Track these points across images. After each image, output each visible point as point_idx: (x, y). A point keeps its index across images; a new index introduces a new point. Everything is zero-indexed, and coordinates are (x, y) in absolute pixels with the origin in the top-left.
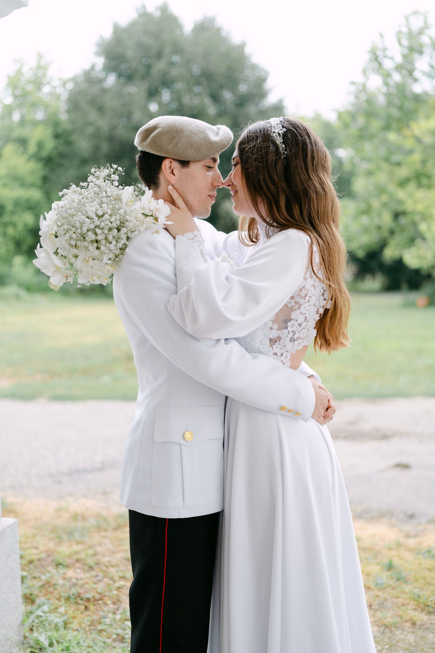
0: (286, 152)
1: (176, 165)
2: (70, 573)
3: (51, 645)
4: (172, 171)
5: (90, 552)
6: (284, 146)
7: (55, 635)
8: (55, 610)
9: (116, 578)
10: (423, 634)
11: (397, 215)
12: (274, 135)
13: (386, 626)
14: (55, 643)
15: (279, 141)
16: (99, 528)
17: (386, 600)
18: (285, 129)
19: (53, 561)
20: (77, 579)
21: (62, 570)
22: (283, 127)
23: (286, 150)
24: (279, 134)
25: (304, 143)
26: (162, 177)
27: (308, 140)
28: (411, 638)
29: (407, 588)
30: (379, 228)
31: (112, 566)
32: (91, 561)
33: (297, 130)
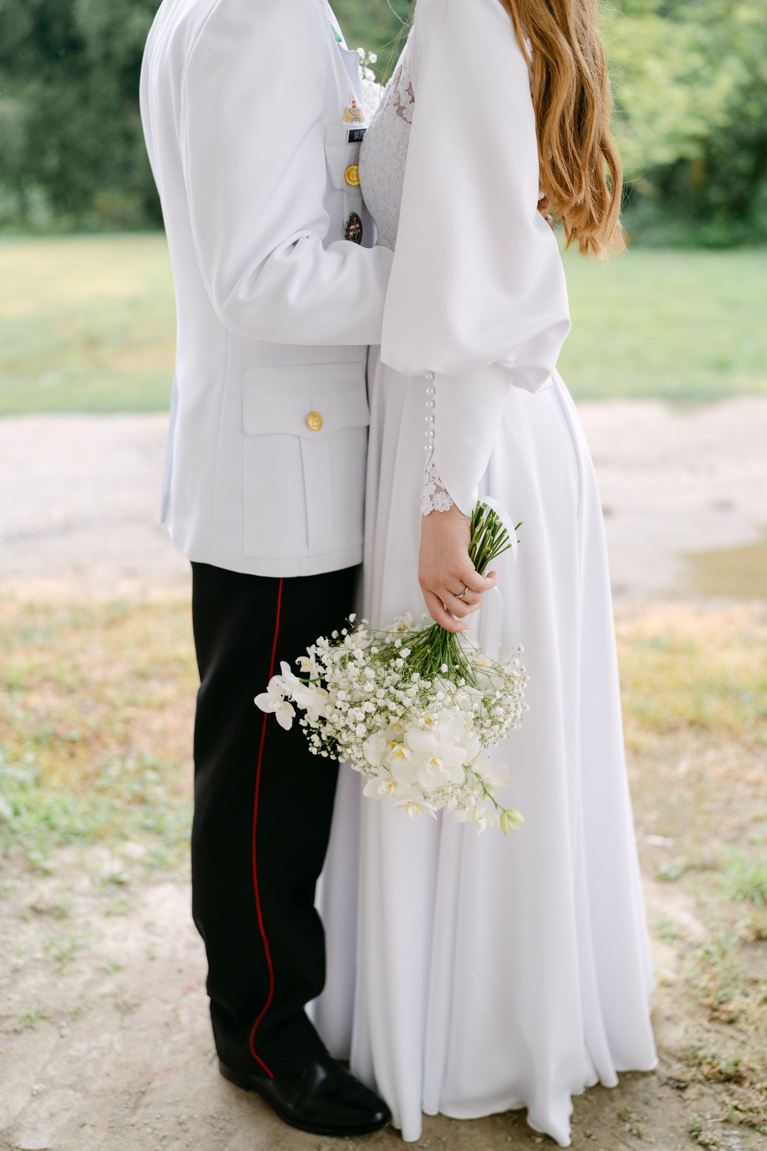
3: (17, 813)
5: (67, 664)
7: (22, 798)
8: (16, 759)
14: (23, 810)
31: (110, 685)
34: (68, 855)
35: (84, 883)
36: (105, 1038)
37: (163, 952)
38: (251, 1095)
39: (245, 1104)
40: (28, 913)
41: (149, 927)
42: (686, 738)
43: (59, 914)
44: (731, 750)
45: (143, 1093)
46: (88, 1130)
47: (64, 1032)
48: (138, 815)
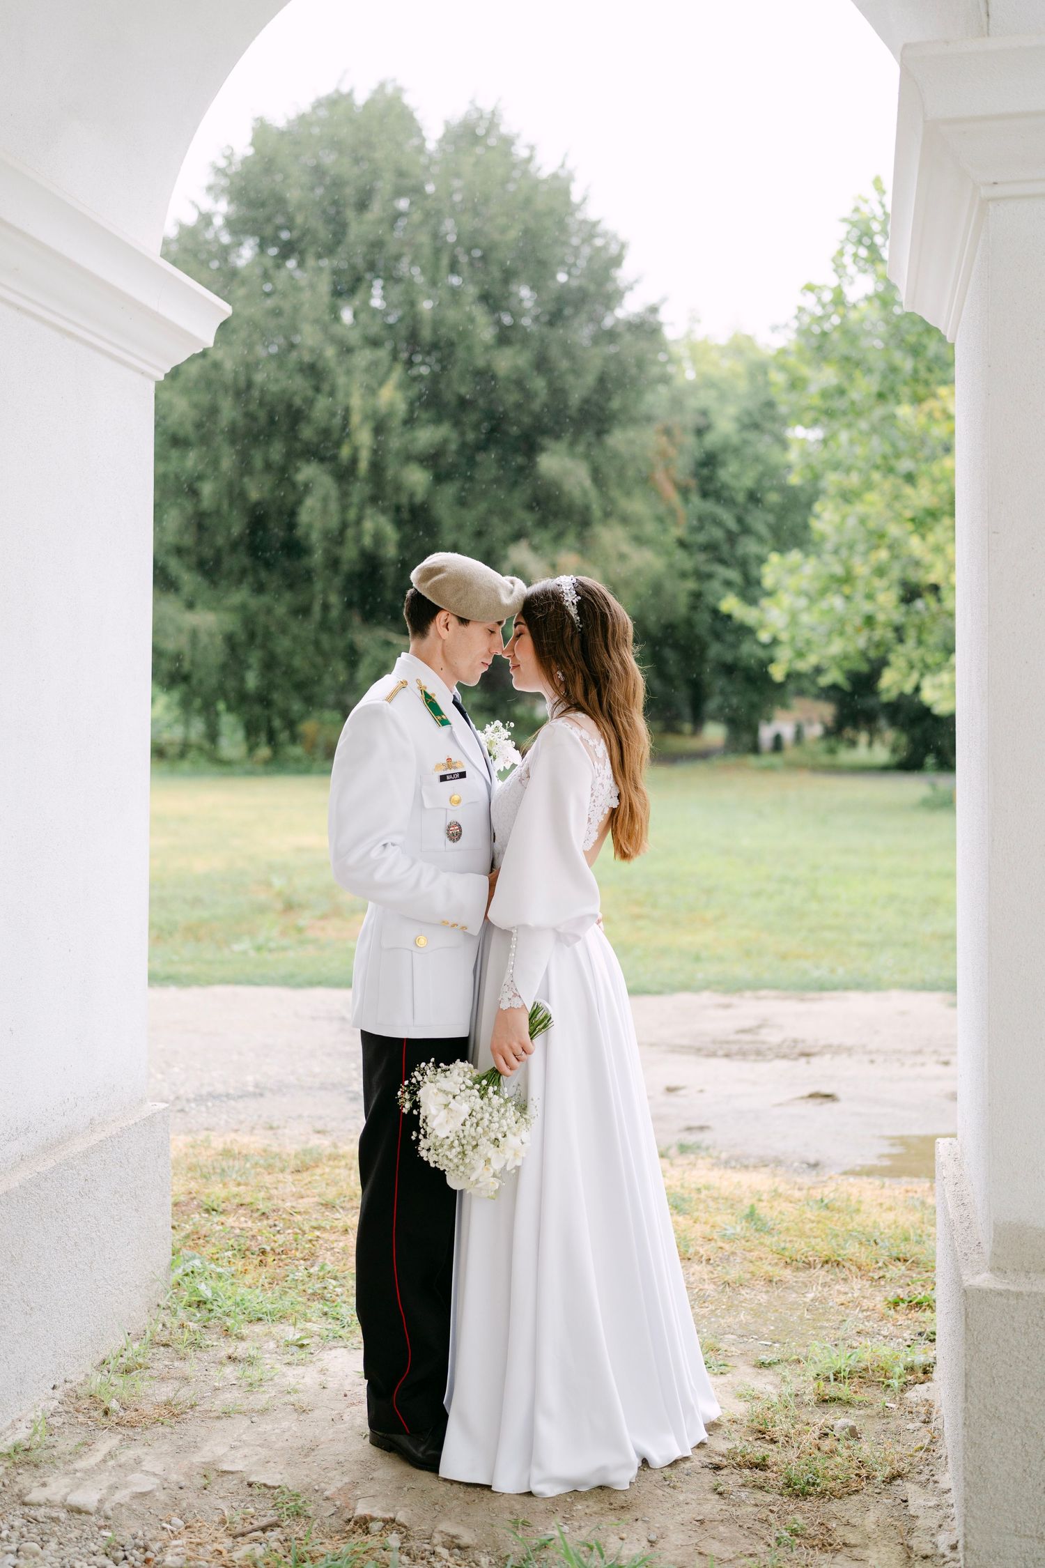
0: (581, 626)
1: (453, 622)
2: (231, 1221)
4: (447, 624)
5: (262, 1194)
6: (578, 618)
9: (306, 1228)
10: (782, 1294)
11: (910, 594)
12: (567, 604)
13: (727, 1284)
14: (222, 1296)
15: (573, 611)
16: (269, 1168)
17: (733, 1253)
18: (579, 598)
19: (199, 1206)
20: (242, 1229)
21: (217, 1218)
22: (578, 594)
23: (581, 623)
24: (573, 604)
25: (604, 615)
26: (432, 630)
27: (608, 612)
28: (763, 1298)
29: (768, 1240)
30: (869, 621)
31: (299, 1213)
32: (262, 1206)
33: (593, 599)
34: (258, 1328)
35: (272, 1345)
36: (285, 1424)
37: (332, 1384)
38: (392, 1454)
39: (387, 1458)
40: (225, 1361)
41: (323, 1371)
42: (821, 1274)
43: (251, 1361)
44: (857, 1284)
45: (313, 1450)
46: (272, 1464)
47: (254, 1419)
48: (317, 1305)
